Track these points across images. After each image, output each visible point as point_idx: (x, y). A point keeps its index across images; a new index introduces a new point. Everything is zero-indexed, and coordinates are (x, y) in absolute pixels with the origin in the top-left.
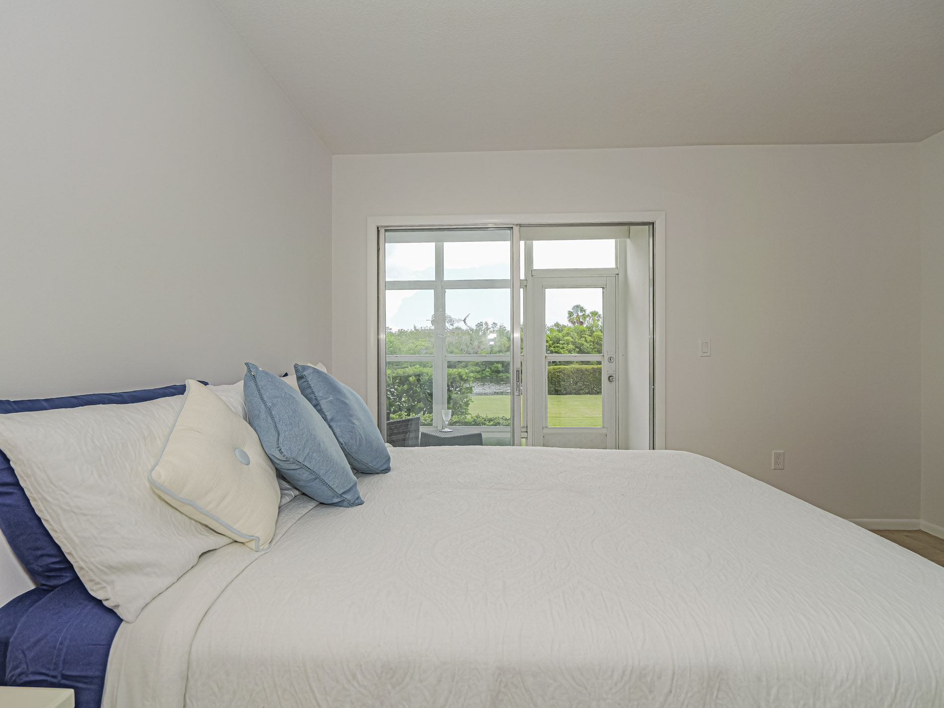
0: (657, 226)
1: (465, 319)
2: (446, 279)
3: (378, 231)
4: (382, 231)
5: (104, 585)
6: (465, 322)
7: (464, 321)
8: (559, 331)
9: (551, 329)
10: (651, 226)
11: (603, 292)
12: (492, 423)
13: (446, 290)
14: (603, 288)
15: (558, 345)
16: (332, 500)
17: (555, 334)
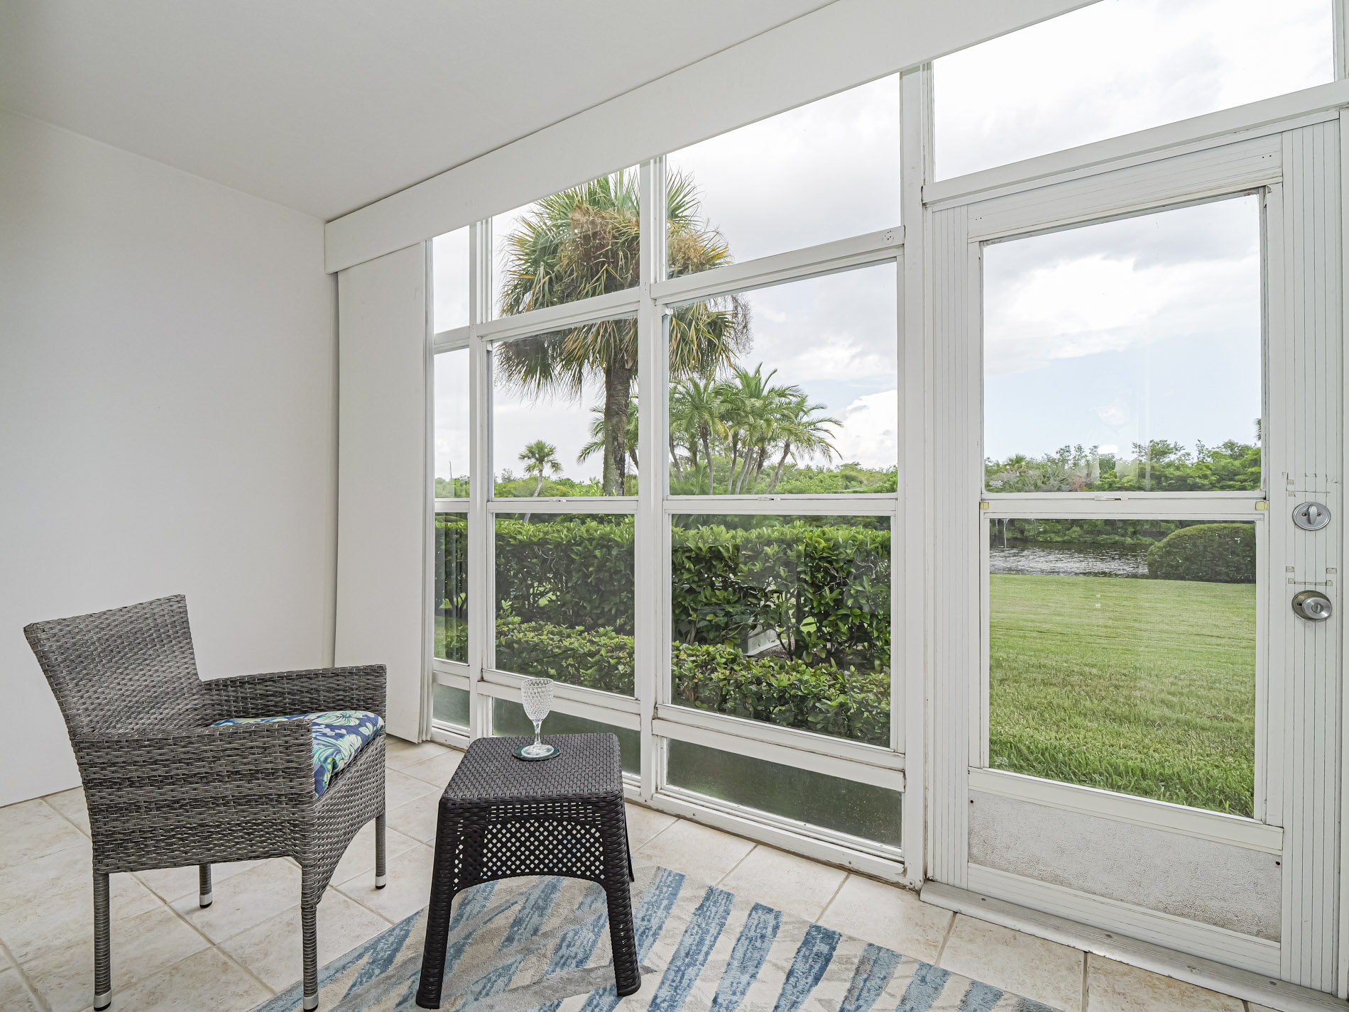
8: (1238, 457)
9: (1216, 452)
15: (1231, 483)
17: (1223, 462)
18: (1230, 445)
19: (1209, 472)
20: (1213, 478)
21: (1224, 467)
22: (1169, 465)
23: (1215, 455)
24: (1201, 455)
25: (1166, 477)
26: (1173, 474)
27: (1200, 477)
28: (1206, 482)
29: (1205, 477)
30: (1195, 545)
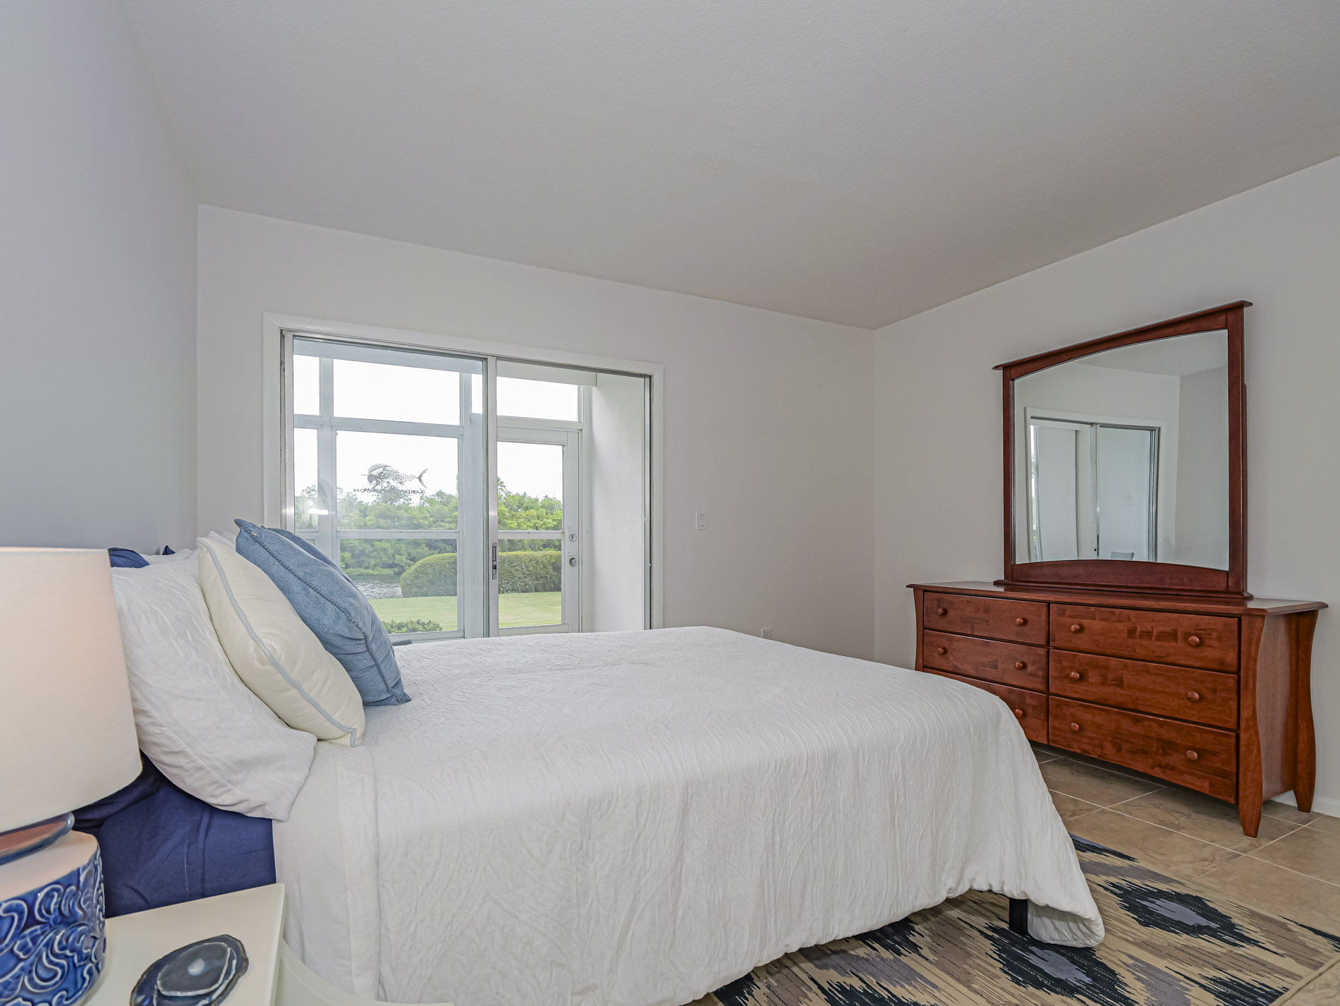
0: (655, 380)
1: (420, 476)
2: (336, 414)
3: (282, 336)
4: (289, 336)
5: (230, 786)
6: (420, 480)
7: (420, 478)
8: (446, 504)
9: (431, 499)
10: (648, 380)
11: (563, 451)
12: (404, 629)
13: (338, 431)
14: (563, 446)
15: (443, 523)
16: (380, 696)
17: (437, 507)
18: (440, 494)
19: (428, 515)
20: (431, 519)
21: (438, 511)
22: (399, 508)
23: (431, 501)
24: (422, 501)
25: (398, 518)
26: (403, 515)
27: (422, 519)
28: (426, 523)
29: (426, 518)
30: (434, 570)
